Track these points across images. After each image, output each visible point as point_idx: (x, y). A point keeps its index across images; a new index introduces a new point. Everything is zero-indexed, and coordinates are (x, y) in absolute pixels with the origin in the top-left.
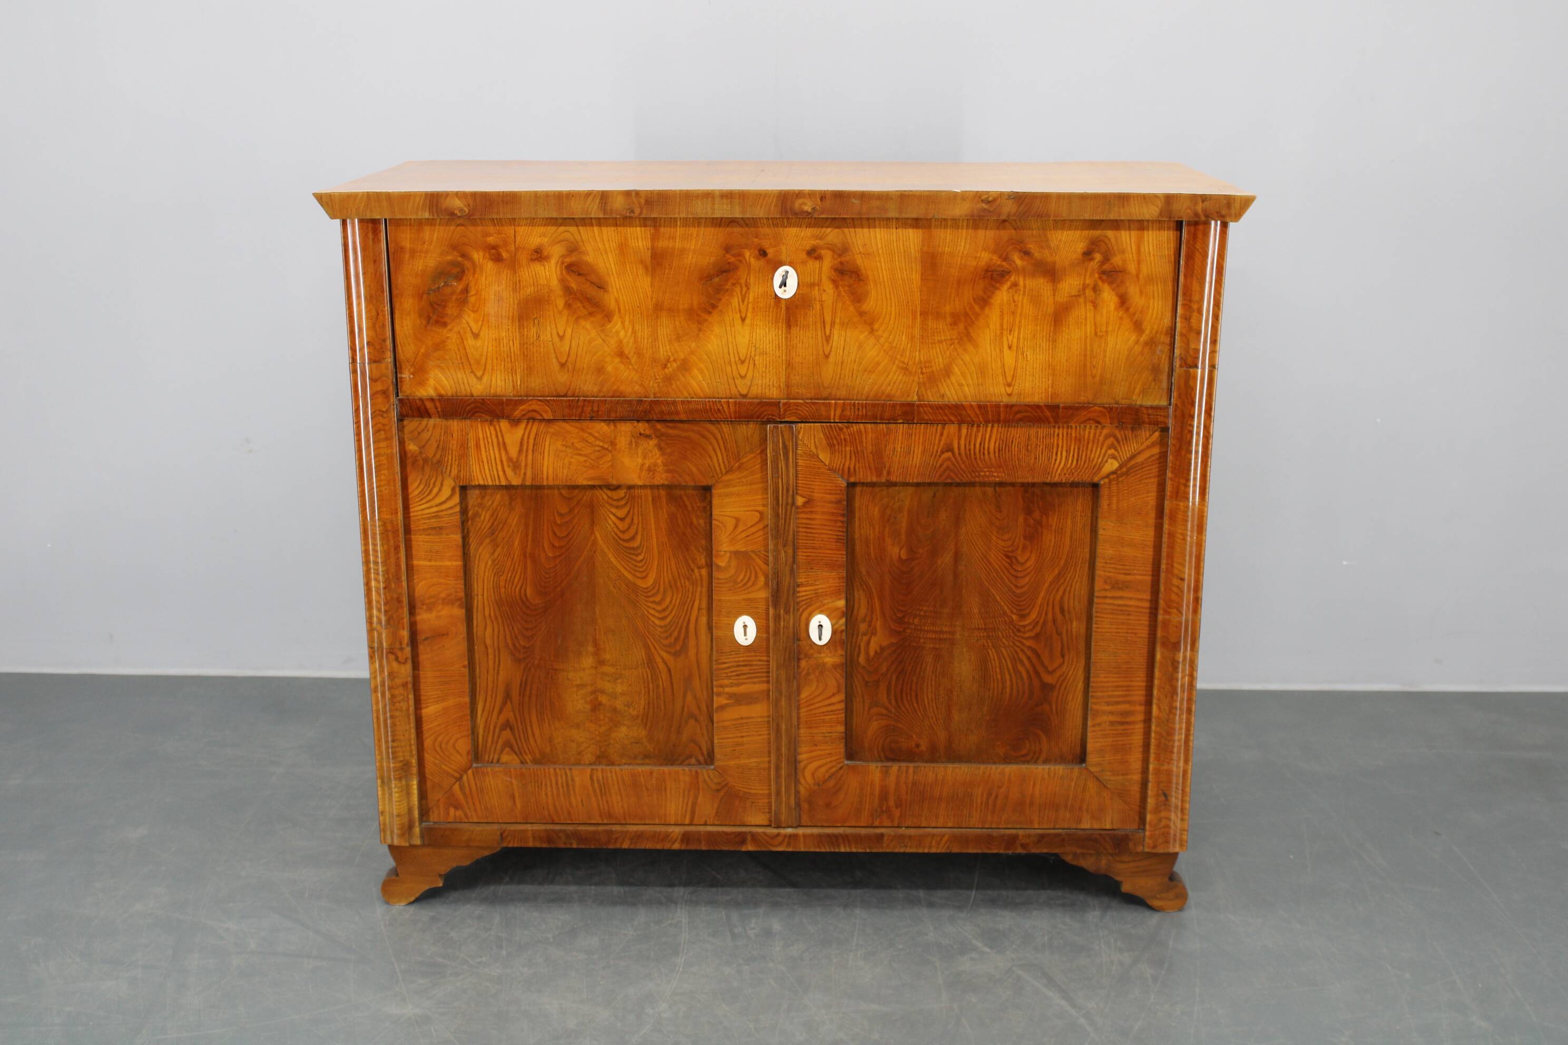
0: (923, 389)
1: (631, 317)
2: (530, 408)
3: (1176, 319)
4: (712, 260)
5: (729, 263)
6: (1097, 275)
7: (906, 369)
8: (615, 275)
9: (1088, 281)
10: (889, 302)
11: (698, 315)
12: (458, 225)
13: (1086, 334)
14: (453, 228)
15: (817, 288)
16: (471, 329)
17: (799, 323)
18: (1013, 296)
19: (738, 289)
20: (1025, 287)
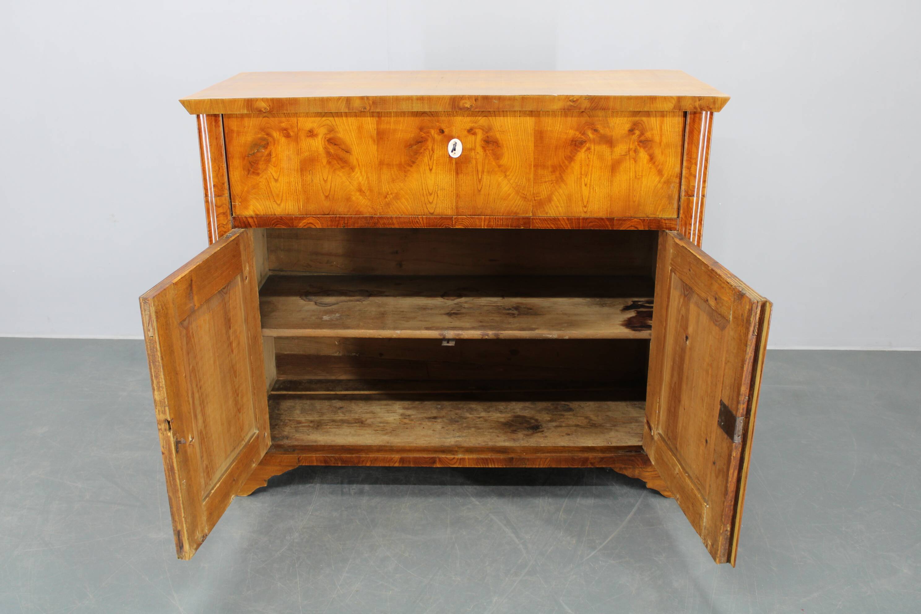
0: (535, 209)
1: (366, 169)
2: (309, 222)
3: (682, 168)
4: (413, 135)
5: (422, 137)
6: (636, 143)
7: (525, 198)
8: (356, 145)
9: (631, 147)
10: (515, 159)
11: (404, 167)
12: (264, 117)
13: (630, 176)
14: (261, 119)
15: (473, 151)
16: (273, 177)
17: (463, 171)
18: (588, 155)
19: (427, 152)
20: (594, 150)
